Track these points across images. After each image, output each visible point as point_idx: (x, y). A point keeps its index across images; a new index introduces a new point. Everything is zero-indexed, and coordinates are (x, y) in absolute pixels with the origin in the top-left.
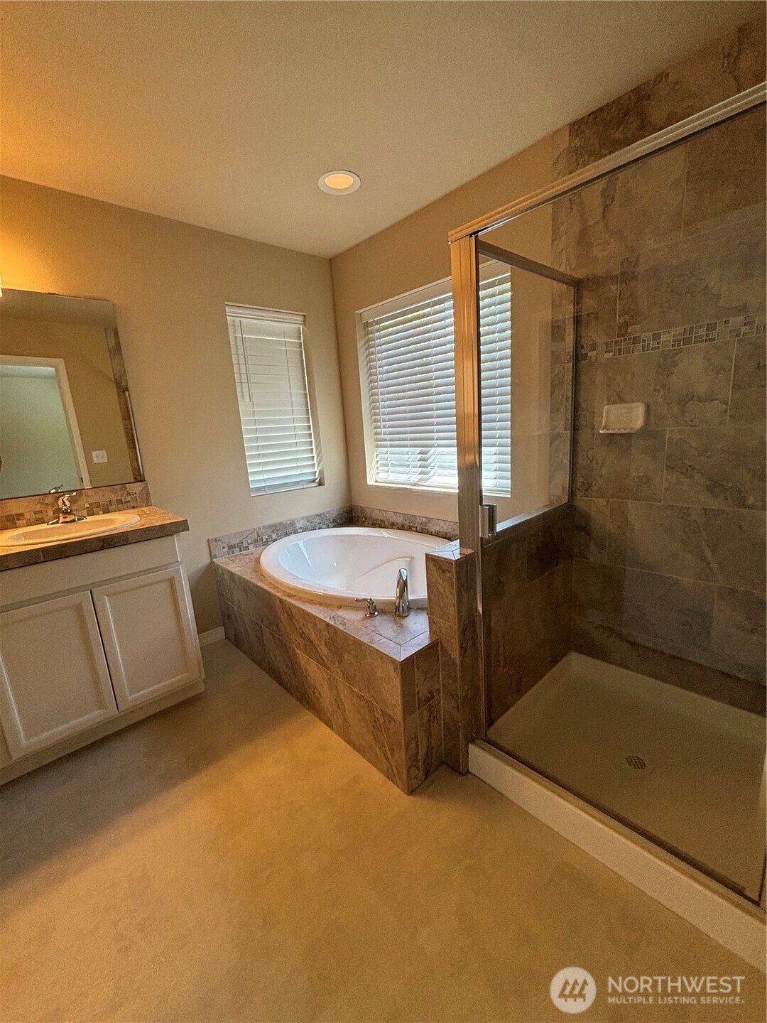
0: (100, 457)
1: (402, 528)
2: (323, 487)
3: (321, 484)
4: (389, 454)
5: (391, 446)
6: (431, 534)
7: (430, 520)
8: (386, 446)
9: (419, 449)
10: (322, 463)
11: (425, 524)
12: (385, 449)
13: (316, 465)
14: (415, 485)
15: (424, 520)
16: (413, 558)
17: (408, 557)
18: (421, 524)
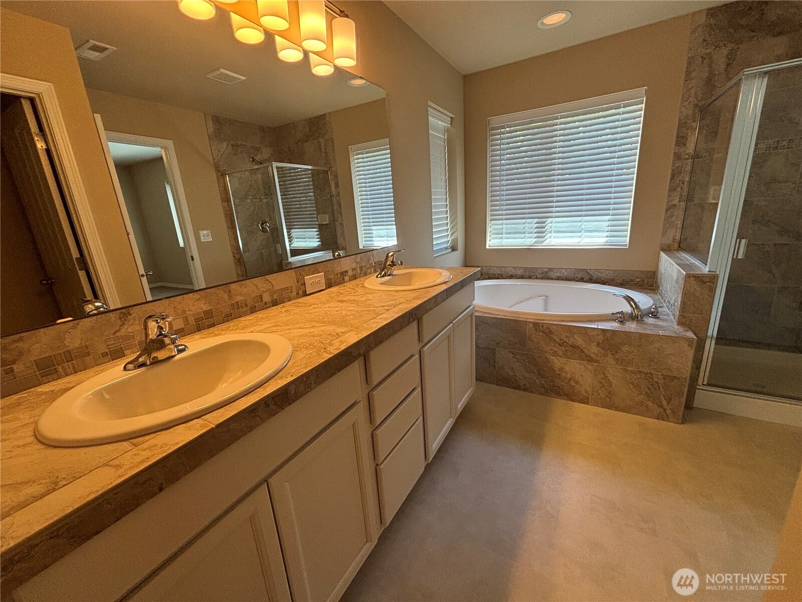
0: (206, 236)
1: (522, 277)
2: (457, 252)
3: (453, 250)
4: (506, 225)
5: (506, 219)
6: (552, 279)
7: (551, 270)
8: (502, 219)
9: (536, 220)
10: (456, 234)
11: (546, 272)
12: (501, 222)
13: (449, 236)
14: (531, 246)
15: (545, 270)
16: (547, 297)
17: (543, 296)
18: (542, 273)
